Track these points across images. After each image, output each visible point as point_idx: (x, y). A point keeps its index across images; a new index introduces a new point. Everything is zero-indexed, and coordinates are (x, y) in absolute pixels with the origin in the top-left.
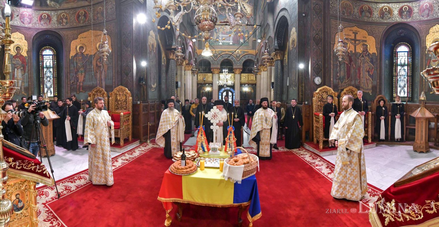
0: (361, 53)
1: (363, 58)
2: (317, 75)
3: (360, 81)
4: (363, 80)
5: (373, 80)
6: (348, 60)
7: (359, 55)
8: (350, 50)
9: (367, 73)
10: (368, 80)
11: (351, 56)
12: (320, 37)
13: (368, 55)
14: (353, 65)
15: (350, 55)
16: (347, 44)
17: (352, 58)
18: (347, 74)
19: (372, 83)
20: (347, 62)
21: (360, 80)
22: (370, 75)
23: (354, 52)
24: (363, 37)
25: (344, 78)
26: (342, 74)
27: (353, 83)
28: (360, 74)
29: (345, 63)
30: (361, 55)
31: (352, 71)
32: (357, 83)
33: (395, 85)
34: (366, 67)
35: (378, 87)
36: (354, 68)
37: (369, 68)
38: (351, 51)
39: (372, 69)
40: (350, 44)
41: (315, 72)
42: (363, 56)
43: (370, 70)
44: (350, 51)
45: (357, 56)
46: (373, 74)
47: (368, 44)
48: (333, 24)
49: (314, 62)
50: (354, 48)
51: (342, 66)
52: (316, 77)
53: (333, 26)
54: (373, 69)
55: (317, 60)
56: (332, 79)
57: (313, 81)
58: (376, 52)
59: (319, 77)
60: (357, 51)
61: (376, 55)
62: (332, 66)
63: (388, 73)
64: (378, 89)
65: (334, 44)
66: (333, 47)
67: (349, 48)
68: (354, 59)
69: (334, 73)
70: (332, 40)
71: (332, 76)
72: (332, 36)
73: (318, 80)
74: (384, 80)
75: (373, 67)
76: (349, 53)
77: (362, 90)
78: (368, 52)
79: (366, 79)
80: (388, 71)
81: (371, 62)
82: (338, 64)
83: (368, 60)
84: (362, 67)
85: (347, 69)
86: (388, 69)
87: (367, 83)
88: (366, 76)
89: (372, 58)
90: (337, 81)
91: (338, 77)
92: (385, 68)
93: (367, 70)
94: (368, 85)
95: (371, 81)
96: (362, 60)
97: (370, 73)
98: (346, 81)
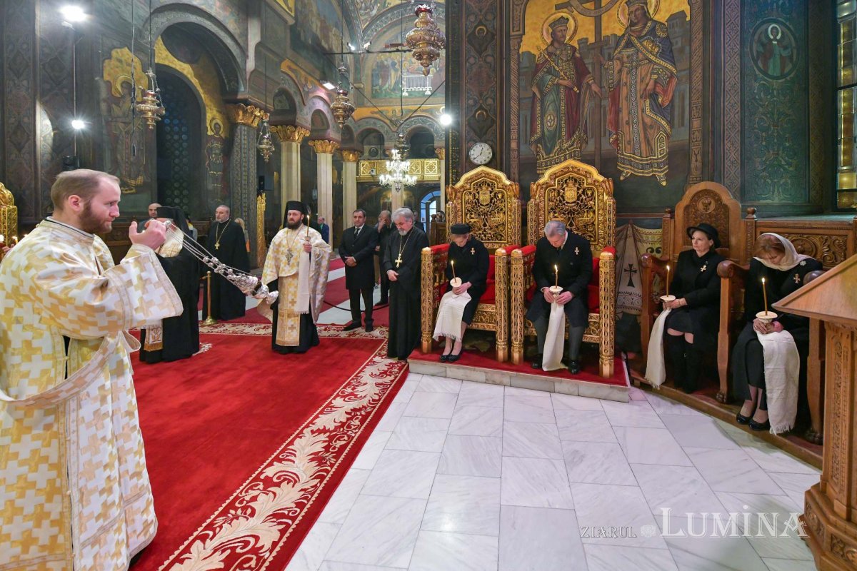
0: (619, 33)
1: (631, 51)
2: (480, 138)
3: (617, 139)
4: (632, 132)
5: (672, 127)
6: (572, 73)
7: (612, 44)
8: (577, 38)
9: (648, 102)
10: (651, 127)
11: (581, 59)
12: (490, 29)
13: (653, 30)
14: (589, 86)
15: (577, 55)
16: (568, 19)
17: (586, 61)
18: (569, 120)
19: (668, 136)
20: (565, 83)
21: (617, 134)
22: (657, 108)
23: (592, 40)
25: (555, 135)
26: (550, 121)
27: (591, 147)
28: (618, 112)
29: (558, 85)
30: (623, 43)
31: (587, 106)
32: (607, 145)
33: (848, 131)
34: (642, 81)
35: (696, 149)
36: (593, 96)
37: (656, 82)
38: (583, 41)
40: (580, 18)
41: (474, 131)
42: (629, 44)
43: (659, 89)
44: (580, 42)
45: (606, 52)
46: (672, 101)
49: (472, 102)
50: (592, 27)
51: (550, 98)
52: (476, 142)
54: (675, 81)
55: (481, 94)
56: (514, 145)
57: (468, 156)
58: (686, 8)
59: (486, 142)
60: (604, 33)
61: (688, 19)
62: (514, 105)
63: (780, 81)
64: (696, 161)
65: (521, 36)
66: (519, 47)
67: (575, 32)
68: (593, 64)
69: (521, 126)
70: (513, 27)
71: (514, 136)
72: (513, 14)
73: (480, 152)
74: (738, 117)
75: (672, 73)
76: (574, 49)
77: (627, 171)
78: (651, 19)
79: (641, 126)
80: (787, 70)
81: (662, 55)
82: (534, 93)
83: (651, 52)
84: (626, 83)
85: (567, 105)
86: (779, 61)
87: (648, 142)
88: (644, 115)
89: (668, 37)
90: (533, 148)
91: (537, 136)
92: (755, 62)
93: (645, 89)
94: (652, 150)
95: (665, 132)
96: (625, 59)
97: (660, 100)
98: (565, 146)
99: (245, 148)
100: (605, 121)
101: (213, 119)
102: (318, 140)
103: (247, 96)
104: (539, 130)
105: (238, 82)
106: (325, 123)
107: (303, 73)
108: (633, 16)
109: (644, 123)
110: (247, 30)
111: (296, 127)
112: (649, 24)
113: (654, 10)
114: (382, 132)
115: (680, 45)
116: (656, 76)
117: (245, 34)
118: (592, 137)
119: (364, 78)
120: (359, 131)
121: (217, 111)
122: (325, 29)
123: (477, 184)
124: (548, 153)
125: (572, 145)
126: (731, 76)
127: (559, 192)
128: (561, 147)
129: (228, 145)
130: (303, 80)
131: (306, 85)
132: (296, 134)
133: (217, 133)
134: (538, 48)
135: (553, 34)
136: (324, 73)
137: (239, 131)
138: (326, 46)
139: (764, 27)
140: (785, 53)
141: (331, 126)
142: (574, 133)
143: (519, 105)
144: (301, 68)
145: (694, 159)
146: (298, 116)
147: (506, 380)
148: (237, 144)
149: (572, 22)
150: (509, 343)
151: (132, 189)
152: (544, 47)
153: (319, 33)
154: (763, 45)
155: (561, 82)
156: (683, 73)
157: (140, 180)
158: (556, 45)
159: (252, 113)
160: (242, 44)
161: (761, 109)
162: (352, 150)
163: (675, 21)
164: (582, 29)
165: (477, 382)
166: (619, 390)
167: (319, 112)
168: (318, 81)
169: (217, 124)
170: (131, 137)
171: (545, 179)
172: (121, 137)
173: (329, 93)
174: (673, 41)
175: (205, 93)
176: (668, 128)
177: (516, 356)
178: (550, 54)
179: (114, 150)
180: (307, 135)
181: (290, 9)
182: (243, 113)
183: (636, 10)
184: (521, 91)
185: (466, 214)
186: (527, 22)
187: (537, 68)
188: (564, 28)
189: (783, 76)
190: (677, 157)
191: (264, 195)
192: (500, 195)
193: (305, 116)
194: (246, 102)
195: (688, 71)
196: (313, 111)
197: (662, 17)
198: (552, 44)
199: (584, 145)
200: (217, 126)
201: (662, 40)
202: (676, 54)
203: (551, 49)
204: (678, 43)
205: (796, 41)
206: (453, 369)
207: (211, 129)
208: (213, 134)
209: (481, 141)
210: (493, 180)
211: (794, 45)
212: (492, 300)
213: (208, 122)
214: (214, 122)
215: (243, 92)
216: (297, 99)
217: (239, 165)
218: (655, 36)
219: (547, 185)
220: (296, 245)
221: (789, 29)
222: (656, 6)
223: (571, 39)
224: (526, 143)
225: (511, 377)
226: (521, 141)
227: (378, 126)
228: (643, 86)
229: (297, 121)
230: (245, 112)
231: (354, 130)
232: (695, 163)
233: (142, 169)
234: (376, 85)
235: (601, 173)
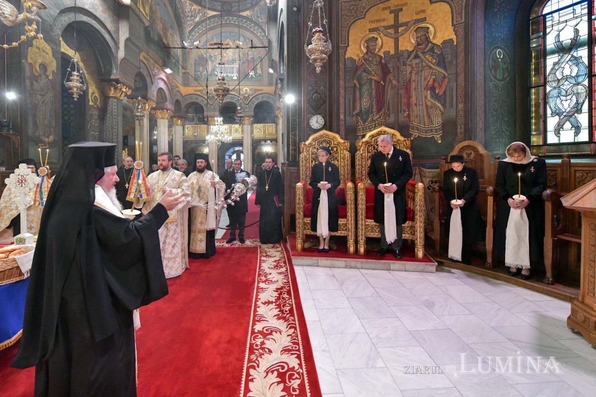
0: (411, 50)
1: (417, 61)
2: (316, 111)
3: (409, 114)
4: (418, 111)
5: (445, 108)
6: (379, 72)
7: (406, 55)
8: (382, 51)
9: (429, 92)
10: (431, 107)
11: (386, 64)
13: (432, 50)
14: (391, 81)
15: (383, 61)
16: (377, 39)
17: (389, 65)
18: (378, 101)
19: (442, 113)
20: (375, 78)
21: (409, 111)
22: (435, 96)
23: (392, 52)
24: (417, 13)
25: (369, 111)
26: (365, 102)
27: (392, 119)
28: (409, 98)
29: (371, 80)
30: (413, 56)
31: (390, 94)
32: (402, 118)
33: (537, 112)
34: (425, 79)
35: (461, 121)
36: (394, 87)
37: (434, 80)
38: (387, 53)
39: (442, 82)
40: (385, 38)
41: (312, 107)
42: (417, 56)
43: (436, 85)
44: (385, 53)
45: (402, 60)
46: (445, 92)
47: (429, 26)
48: (344, 8)
49: (310, 88)
50: (393, 45)
51: (365, 88)
52: (314, 115)
53: (343, 13)
54: (446, 80)
55: (316, 83)
56: (342, 117)
57: (308, 123)
58: (454, 37)
59: (319, 114)
60: (400, 49)
61: (455, 44)
62: (342, 91)
63: (503, 82)
64: (461, 128)
65: (346, 47)
66: (345, 54)
67: (382, 46)
68: (393, 67)
69: (347, 104)
70: (341, 41)
71: (342, 111)
72: (341, 32)
73: (316, 121)
74: (483, 102)
75: (444, 75)
76: (381, 57)
77: (416, 134)
78: (431, 42)
79: (424, 106)
80: (505, 76)
81: (438, 64)
82: (355, 84)
83: (431, 62)
84: (414, 81)
85: (376, 93)
86: (502, 71)
87: (429, 117)
88: (427, 100)
89: (442, 53)
90: (354, 119)
91: (357, 111)
92: (491, 71)
93: (427, 85)
94: (432, 121)
95: (440, 111)
96: (414, 66)
97: (437, 91)
98: (376, 118)
99: (115, 115)
100: (401, 104)
101: (93, 93)
102: (159, 109)
103: (118, 77)
104: (358, 108)
105: (111, 66)
106: (164, 98)
107: (152, 61)
108: (419, 39)
109: (426, 105)
110: (118, 28)
111: (147, 100)
112: (430, 45)
113: (433, 37)
114: (202, 104)
115: (450, 59)
116: (434, 77)
117: (117, 32)
118: (393, 113)
119: (189, 66)
120: (185, 103)
121: (96, 87)
122: (165, 29)
123: (319, 142)
124: (364, 121)
125: (380, 117)
126: (479, 79)
127: (374, 147)
128: (372, 119)
129: (103, 111)
130: (152, 66)
131: (153, 70)
132: (147, 105)
133: (95, 104)
134: (358, 55)
135: (367, 48)
136: (164, 61)
137: (110, 102)
138: (166, 42)
139: (495, 50)
140: (505, 66)
141: (168, 99)
142: (381, 110)
143: (345, 91)
144: (151, 57)
145: (459, 127)
146: (149, 92)
147: (359, 265)
148: (109, 112)
149: (379, 40)
150: (356, 242)
151: (46, 145)
152: (361, 55)
153: (161, 33)
154: (494, 61)
155: (372, 77)
156: (452, 76)
157: (51, 138)
158: (369, 54)
159: (121, 89)
160: (115, 39)
161: (493, 99)
162: (180, 117)
163: (446, 45)
164: (385, 45)
165: (339, 268)
166: (431, 266)
167: (161, 89)
168: (161, 67)
169: (95, 97)
170: (46, 105)
171: (366, 139)
172: (39, 106)
173: (168, 76)
174: (446, 56)
175: (88, 73)
176: (442, 108)
177: (362, 250)
178: (365, 60)
179: (35, 116)
180: (154, 106)
181: (146, 14)
182: (114, 89)
183: (421, 36)
184: (347, 82)
185: (312, 161)
186: (350, 39)
187: (357, 68)
188: (374, 44)
189: (504, 79)
190: (448, 126)
191: (126, 149)
192: (335, 149)
193: (153, 93)
194: (117, 81)
195: (455, 75)
196: (158, 88)
197: (438, 41)
198: (367, 53)
199: (388, 117)
200: (96, 99)
201: (438, 55)
202: (447, 64)
203: (366, 57)
204: (449, 58)
205: (510, 59)
206: (323, 261)
207: (92, 101)
208: (93, 104)
209: (317, 114)
210: (331, 139)
211: (509, 61)
212: (345, 216)
213: (90, 95)
214: (94, 95)
215: (115, 74)
216: (148, 80)
217: (111, 128)
218: (434, 52)
219: (367, 142)
220: (203, 183)
221: (506, 53)
222: (434, 34)
223: (379, 51)
224: (350, 115)
225: (362, 263)
226: (347, 115)
227: (199, 100)
228: (426, 82)
229: (148, 95)
230: (116, 88)
231: (181, 102)
232: (460, 129)
233: (52, 130)
234: (198, 71)
235: (402, 135)
